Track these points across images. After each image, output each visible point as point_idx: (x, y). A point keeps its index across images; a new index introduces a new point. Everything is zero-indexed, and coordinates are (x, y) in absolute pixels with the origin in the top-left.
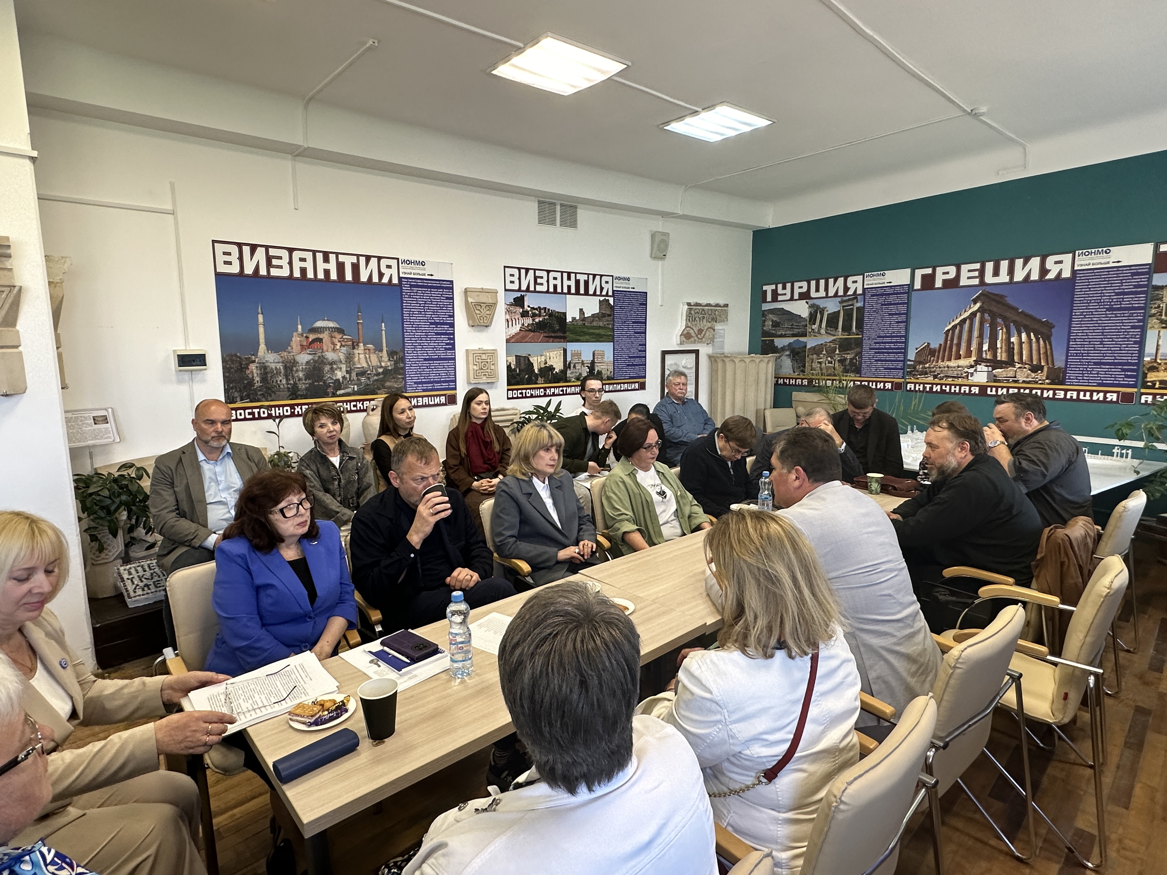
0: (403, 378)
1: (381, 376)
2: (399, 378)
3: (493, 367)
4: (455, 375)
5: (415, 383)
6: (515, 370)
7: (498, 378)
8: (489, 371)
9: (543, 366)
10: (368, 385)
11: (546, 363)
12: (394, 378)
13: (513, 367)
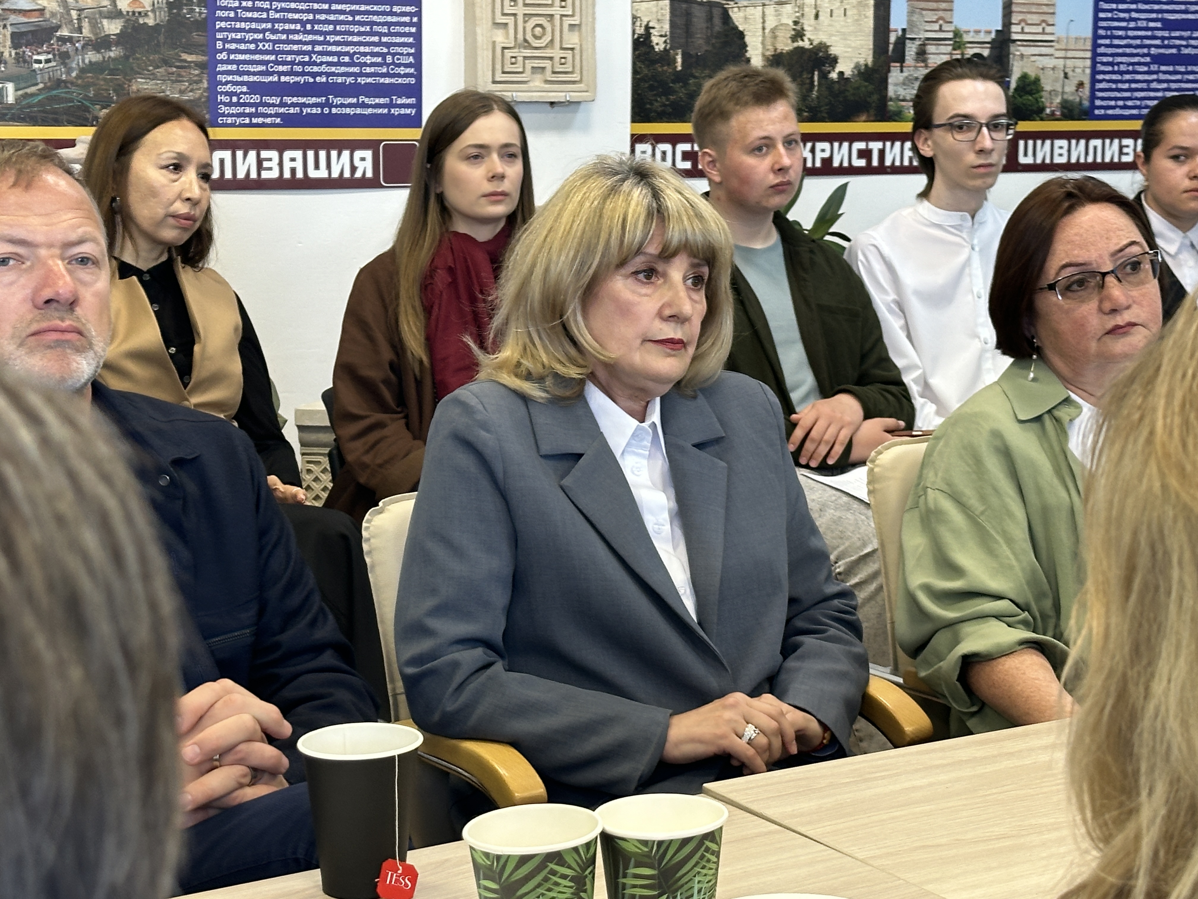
0: (201, 66)
1: (114, 53)
2: (186, 66)
3: (572, 39)
4: (418, 65)
5: (254, 88)
6: (666, 57)
7: (592, 88)
8: (556, 53)
9: (785, 45)
10: (59, 83)
11: (799, 35)
12: (166, 63)
13: (659, 43)
